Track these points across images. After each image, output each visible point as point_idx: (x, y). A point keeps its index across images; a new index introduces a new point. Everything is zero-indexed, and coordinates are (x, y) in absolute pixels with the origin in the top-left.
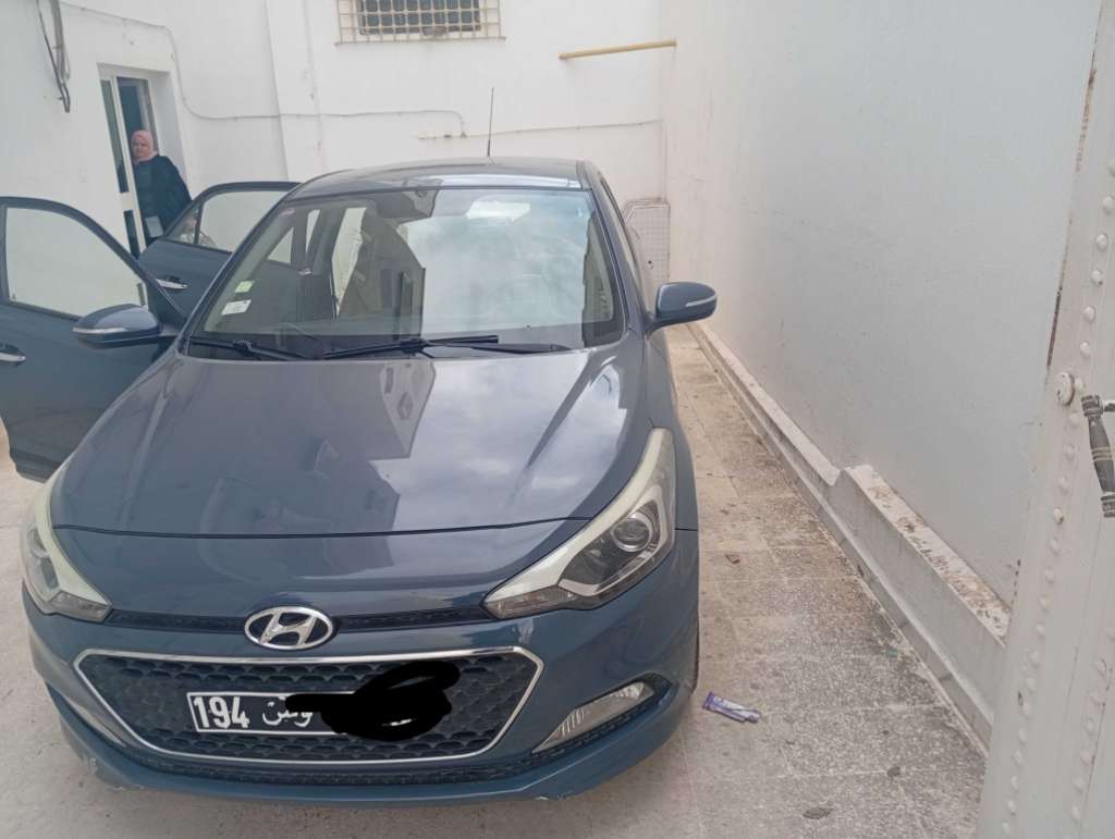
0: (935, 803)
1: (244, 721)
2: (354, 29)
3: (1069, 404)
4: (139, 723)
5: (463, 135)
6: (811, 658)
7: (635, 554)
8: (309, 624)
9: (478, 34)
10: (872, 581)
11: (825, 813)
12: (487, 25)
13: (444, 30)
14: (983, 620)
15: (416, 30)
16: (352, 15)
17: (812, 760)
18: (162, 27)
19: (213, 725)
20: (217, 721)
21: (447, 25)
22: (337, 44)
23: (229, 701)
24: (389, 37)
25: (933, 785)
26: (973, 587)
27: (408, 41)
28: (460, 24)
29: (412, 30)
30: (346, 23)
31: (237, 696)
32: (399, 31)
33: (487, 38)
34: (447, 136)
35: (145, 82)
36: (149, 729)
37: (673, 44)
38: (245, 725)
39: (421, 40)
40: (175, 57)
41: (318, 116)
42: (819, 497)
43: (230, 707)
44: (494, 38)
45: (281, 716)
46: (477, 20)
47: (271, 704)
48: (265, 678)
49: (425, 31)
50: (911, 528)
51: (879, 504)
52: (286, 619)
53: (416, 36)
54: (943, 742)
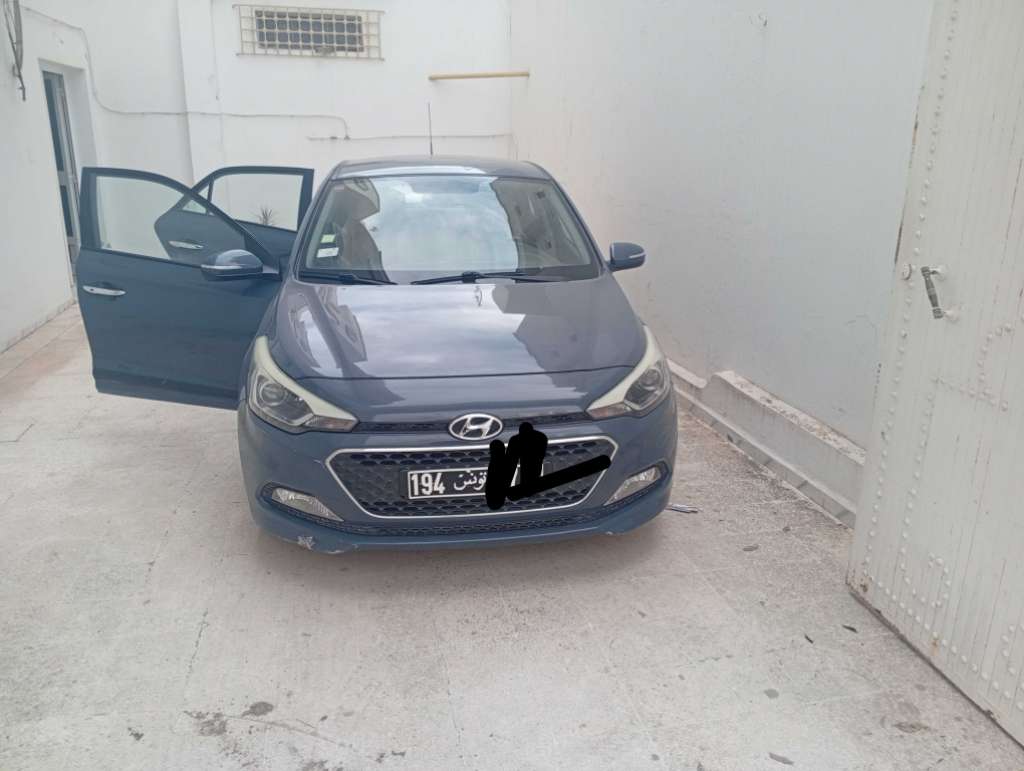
0: (814, 540)
1: (441, 489)
2: (253, 43)
3: (908, 278)
4: (364, 500)
5: (347, 138)
6: (716, 483)
7: (653, 391)
8: (489, 424)
9: (363, 54)
10: (740, 442)
11: (755, 548)
12: (369, 48)
13: (332, 50)
14: (827, 441)
15: (309, 48)
16: (252, 31)
17: (737, 527)
18: (80, 29)
19: (421, 494)
20: (424, 491)
21: (335, 45)
22: (238, 55)
23: (434, 475)
24: (285, 52)
25: (810, 533)
26: (817, 426)
27: (301, 56)
28: (346, 45)
29: (305, 48)
30: (247, 37)
31: (440, 472)
32: (293, 47)
33: (369, 58)
34: (334, 138)
35: (60, 76)
36: (371, 504)
37: (527, 75)
38: (441, 492)
39: (313, 56)
40: (88, 57)
41: (221, 114)
42: (691, 398)
43: (434, 481)
44: (375, 59)
45: (466, 483)
46: (361, 43)
47: (461, 476)
48: (458, 460)
49: (316, 49)
50: (769, 401)
51: (745, 391)
52: (476, 421)
53: (307, 53)
54: (810, 516)
